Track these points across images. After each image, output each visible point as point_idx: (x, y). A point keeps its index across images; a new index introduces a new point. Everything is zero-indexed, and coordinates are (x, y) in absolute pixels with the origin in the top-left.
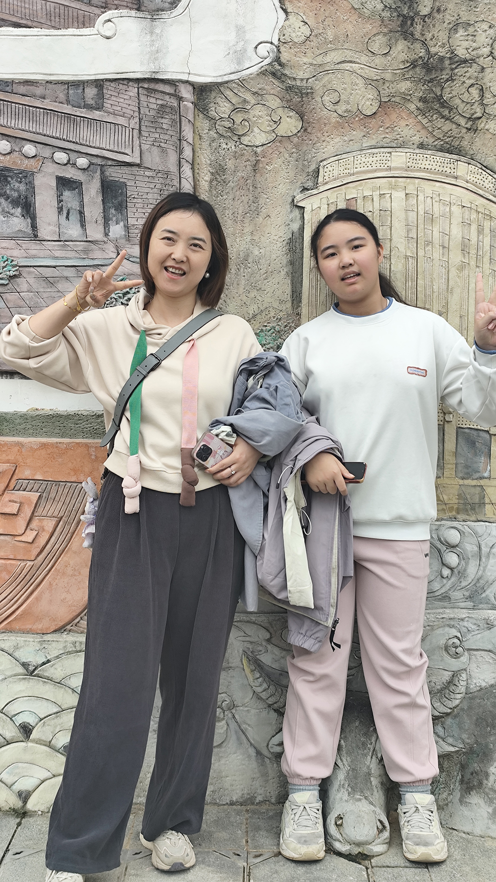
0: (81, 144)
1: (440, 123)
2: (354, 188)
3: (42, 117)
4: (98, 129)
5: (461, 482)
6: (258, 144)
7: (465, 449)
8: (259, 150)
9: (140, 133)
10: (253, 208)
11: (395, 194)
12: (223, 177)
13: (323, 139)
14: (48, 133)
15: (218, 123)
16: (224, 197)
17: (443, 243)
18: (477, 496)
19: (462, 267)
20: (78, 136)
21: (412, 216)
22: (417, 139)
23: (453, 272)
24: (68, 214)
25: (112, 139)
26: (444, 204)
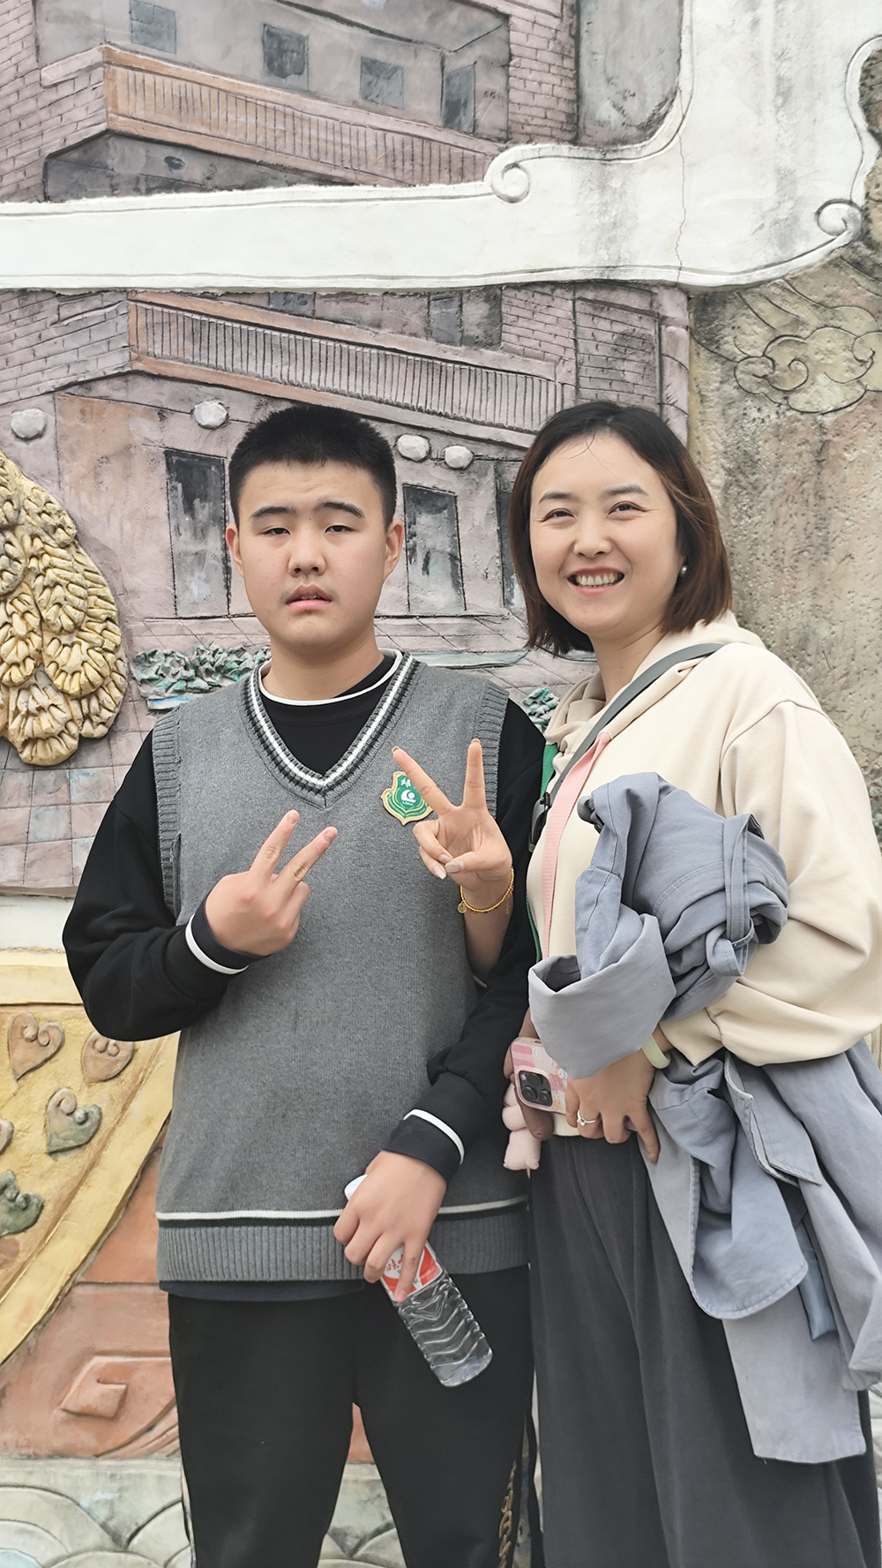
0: (455, 418)
3: (374, 366)
4: (491, 386)
6: (826, 407)
8: (828, 420)
9: (577, 391)
10: (816, 541)
12: (752, 478)
14: (387, 397)
15: (741, 367)
16: (756, 519)
20: (449, 401)
24: (427, 561)
25: (520, 405)
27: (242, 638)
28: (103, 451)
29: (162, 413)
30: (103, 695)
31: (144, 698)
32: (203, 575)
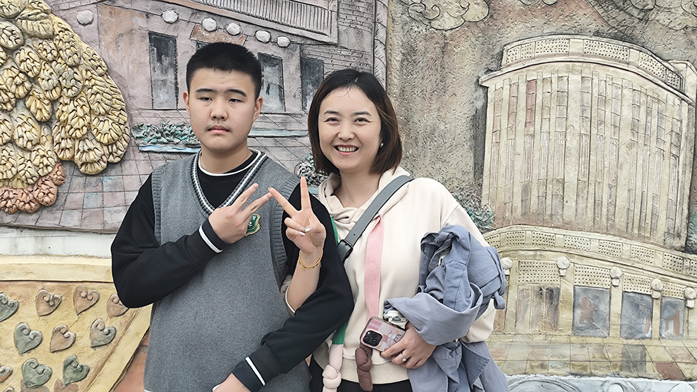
0: (283, 24)
1: (615, 13)
2: (534, 70)
4: (299, 10)
5: (625, 342)
6: (446, 28)
7: (630, 311)
8: (448, 34)
9: (338, 15)
10: (441, 87)
11: (572, 77)
12: (414, 58)
13: (507, 25)
14: (252, 13)
15: (411, 7)
16: (414, 76)
17: (615, 122)
18: (639, 355)
19: (631, 145)
20: (280, 16)
21: (587, 97)
22: (593, 27)
23: (623, 150)
24: (268, 88)
25: (312, 20)
26: (616, 88)
27: (183, 120)
28: (120, 31)
29: (148, 15)
30: (119, 144)
31: (138, 146)
32: (166, 91)
